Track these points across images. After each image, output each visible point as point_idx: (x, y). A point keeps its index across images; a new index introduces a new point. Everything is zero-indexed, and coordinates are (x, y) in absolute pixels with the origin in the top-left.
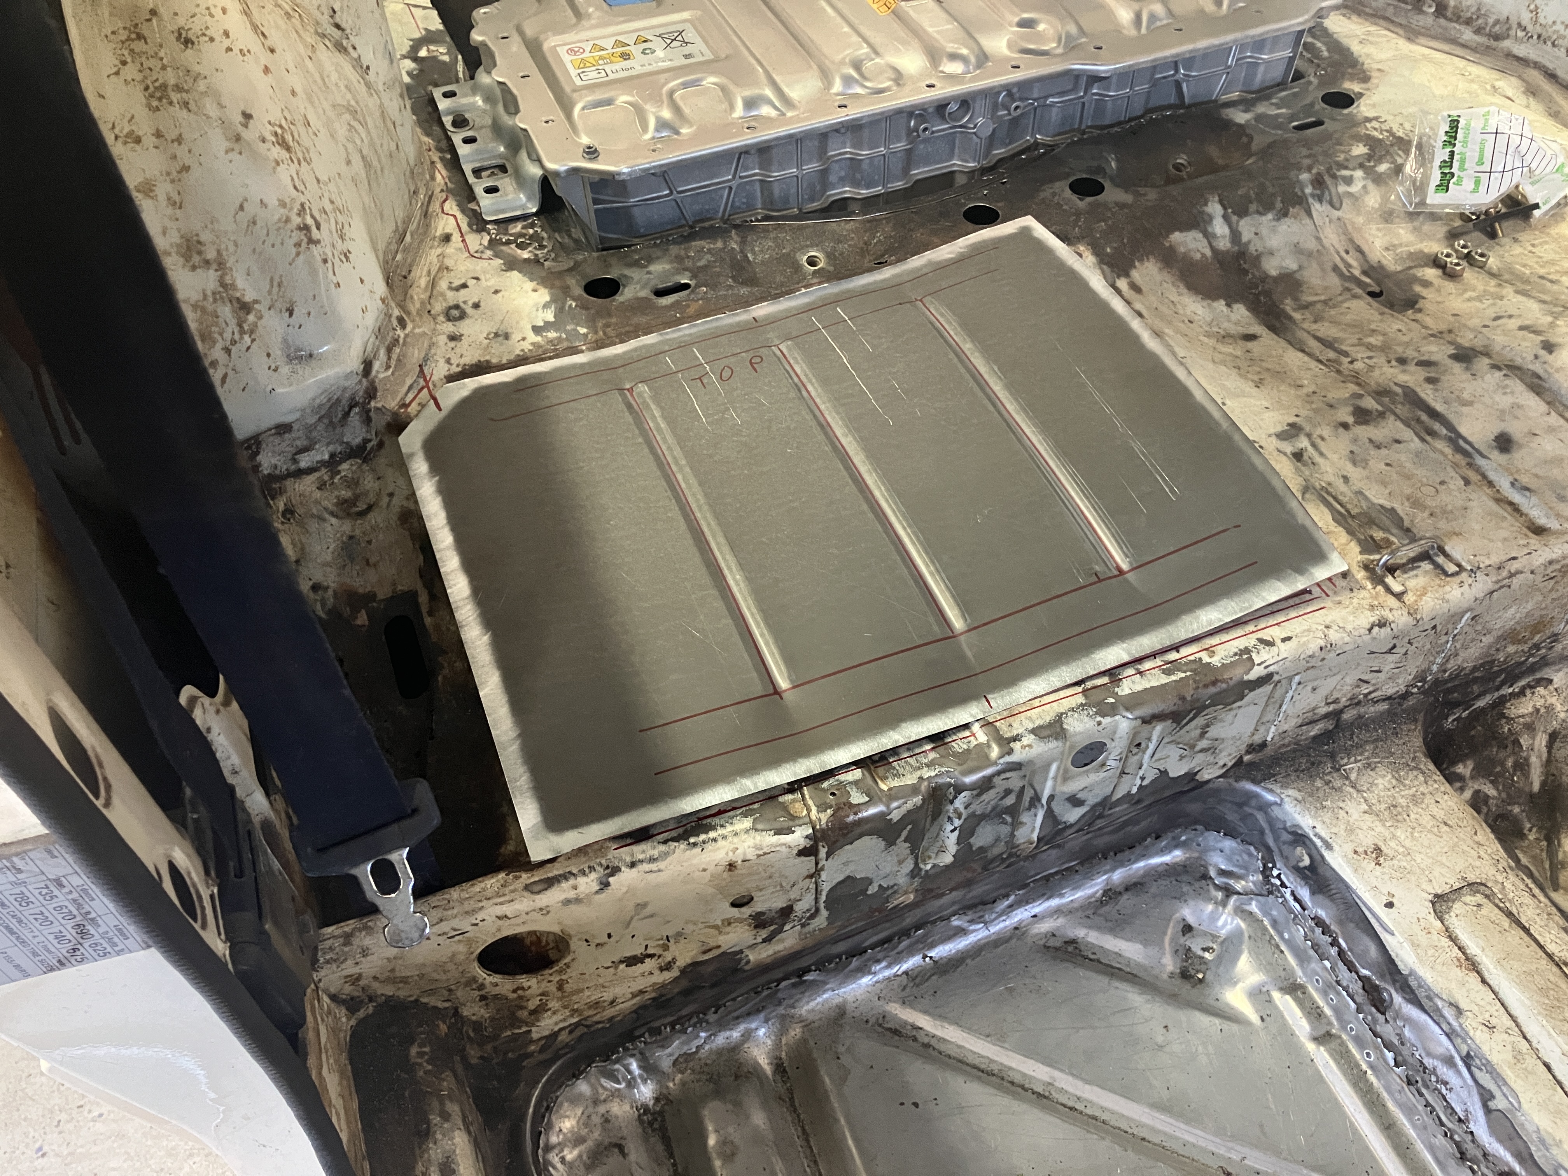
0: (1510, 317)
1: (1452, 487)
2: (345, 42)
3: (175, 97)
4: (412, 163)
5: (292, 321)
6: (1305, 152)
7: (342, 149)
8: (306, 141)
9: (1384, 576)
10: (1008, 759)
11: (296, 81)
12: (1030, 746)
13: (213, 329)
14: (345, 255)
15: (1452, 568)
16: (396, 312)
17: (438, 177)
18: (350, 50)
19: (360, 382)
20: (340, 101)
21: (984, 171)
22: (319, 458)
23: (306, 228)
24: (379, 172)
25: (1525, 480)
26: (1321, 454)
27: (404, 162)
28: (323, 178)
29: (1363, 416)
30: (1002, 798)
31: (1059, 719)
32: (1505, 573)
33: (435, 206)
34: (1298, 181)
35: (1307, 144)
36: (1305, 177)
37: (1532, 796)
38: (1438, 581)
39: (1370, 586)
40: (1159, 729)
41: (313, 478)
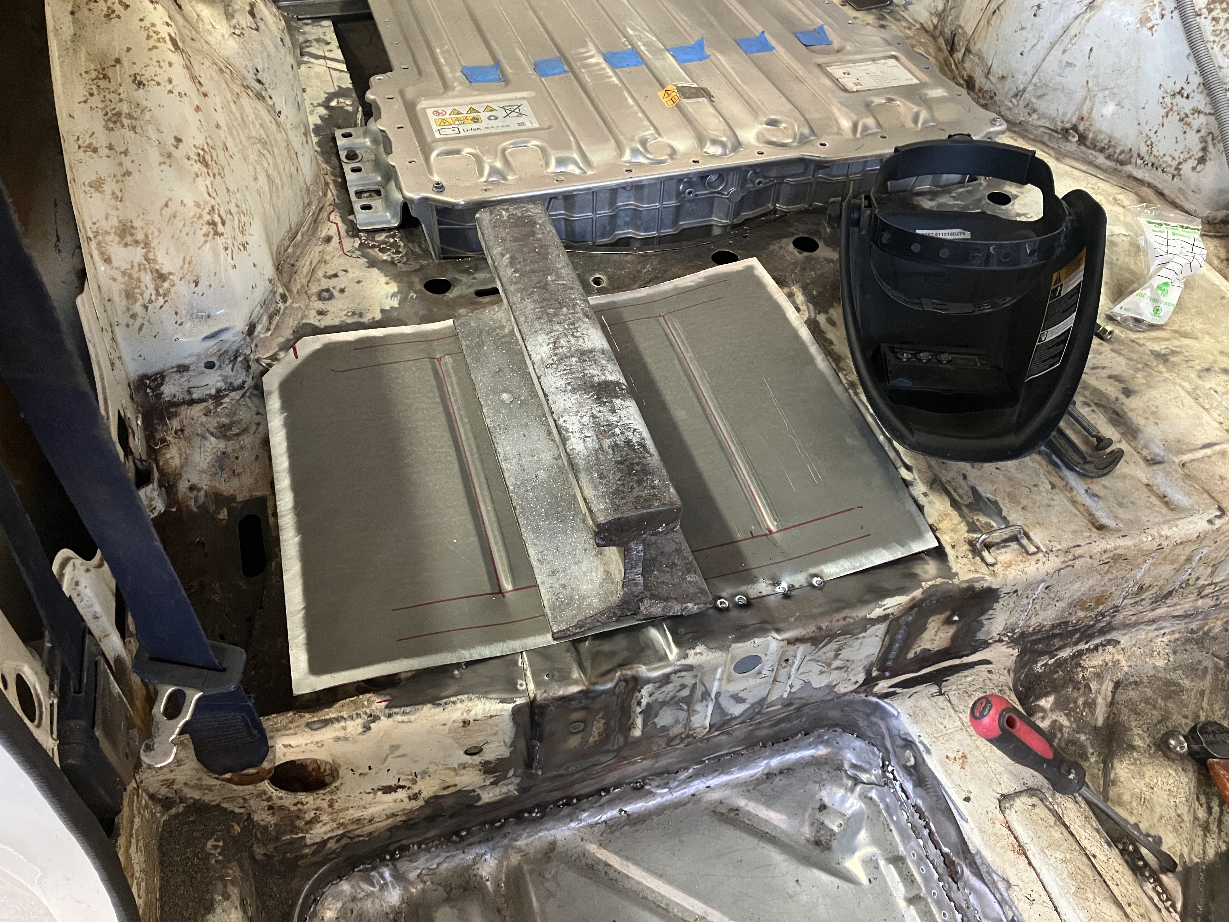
0: (1104, 368)
1: (1042, 489)
2: (264, 93)
3: (126, 122)
4: (309, 183)
5: (196, 289)
7: (251, 168)
8: (223, 161)
9: (982, 550)
10: (683, 662)
11: (221, 118)
12: (701, 654)
13: (136, 290)
14: (244, 245)
15: (1032, 549)
16: (281, 290)
17: (329, 194)
18: (268, 99)
19: (245, 338)
20: (254, 134)
21: (734, 226)
22: (208, 392)
23: (213, 224)
24: (280, 188)
25: (1097, 489)
27: (302, 182)
28: (233, 188)
30: (679, 691)
32: (1070, 557)
33: (324, 215)
37: (1096, 728)
38: (1020, 558)
39: (970, 556)
40: (801, 649)
41: (202, 406)
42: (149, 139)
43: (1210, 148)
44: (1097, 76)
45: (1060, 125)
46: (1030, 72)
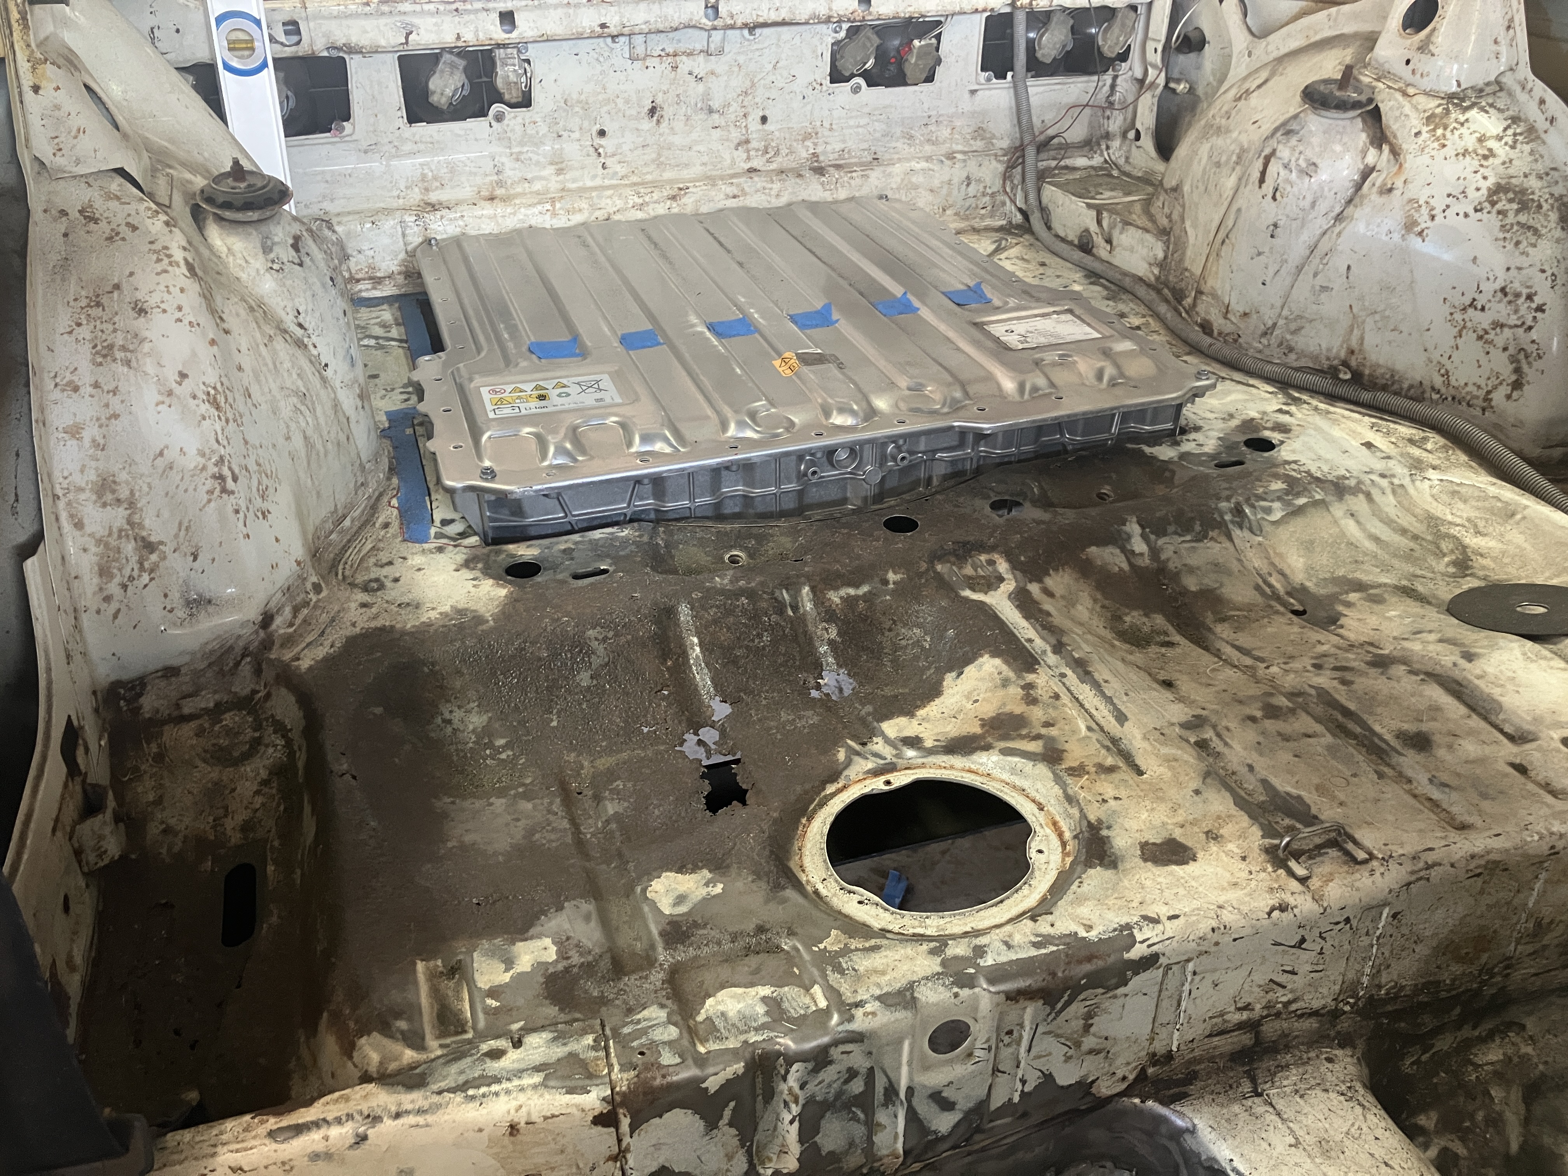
0: (1430, 632)
1: (1364, 780)
2: (306, 340)
3: (119, 355)
4: (364, 459)
5: (196, 565)
6: (1225, 485)
7: (282, 426)
8: (242, 407)
9: (1288, 859)
10: (849, 1028)
11: (245, 360)
12: (874, 1014)
13: (114, 564)
14: (263, 513)
15: (1361, 855)
16: (314, 579)
18: (311, 347)
19: (257, 632)
20: (288, 384)
22: (203, 705)
23: (221, 478)
24: (322, 455)
25: (1444, 777)
26: (1226, 744)
27: (353, 454)
28: (253, 439)
29: (1272, 712)
31: (911, 986)
32: (1421, 865)
34: (1217, 509)
35: (1228, 479)
36: (1224, 505)
37: (1507, 1157)
38: (1346, 868)
39: (1270, 869)
40: (1030, 1011)
41: (193, 724)
42: (146, 374)
43: (1525, 367)
44: (1361, 298)
45: (1326, 364)
46: (1278, 303)
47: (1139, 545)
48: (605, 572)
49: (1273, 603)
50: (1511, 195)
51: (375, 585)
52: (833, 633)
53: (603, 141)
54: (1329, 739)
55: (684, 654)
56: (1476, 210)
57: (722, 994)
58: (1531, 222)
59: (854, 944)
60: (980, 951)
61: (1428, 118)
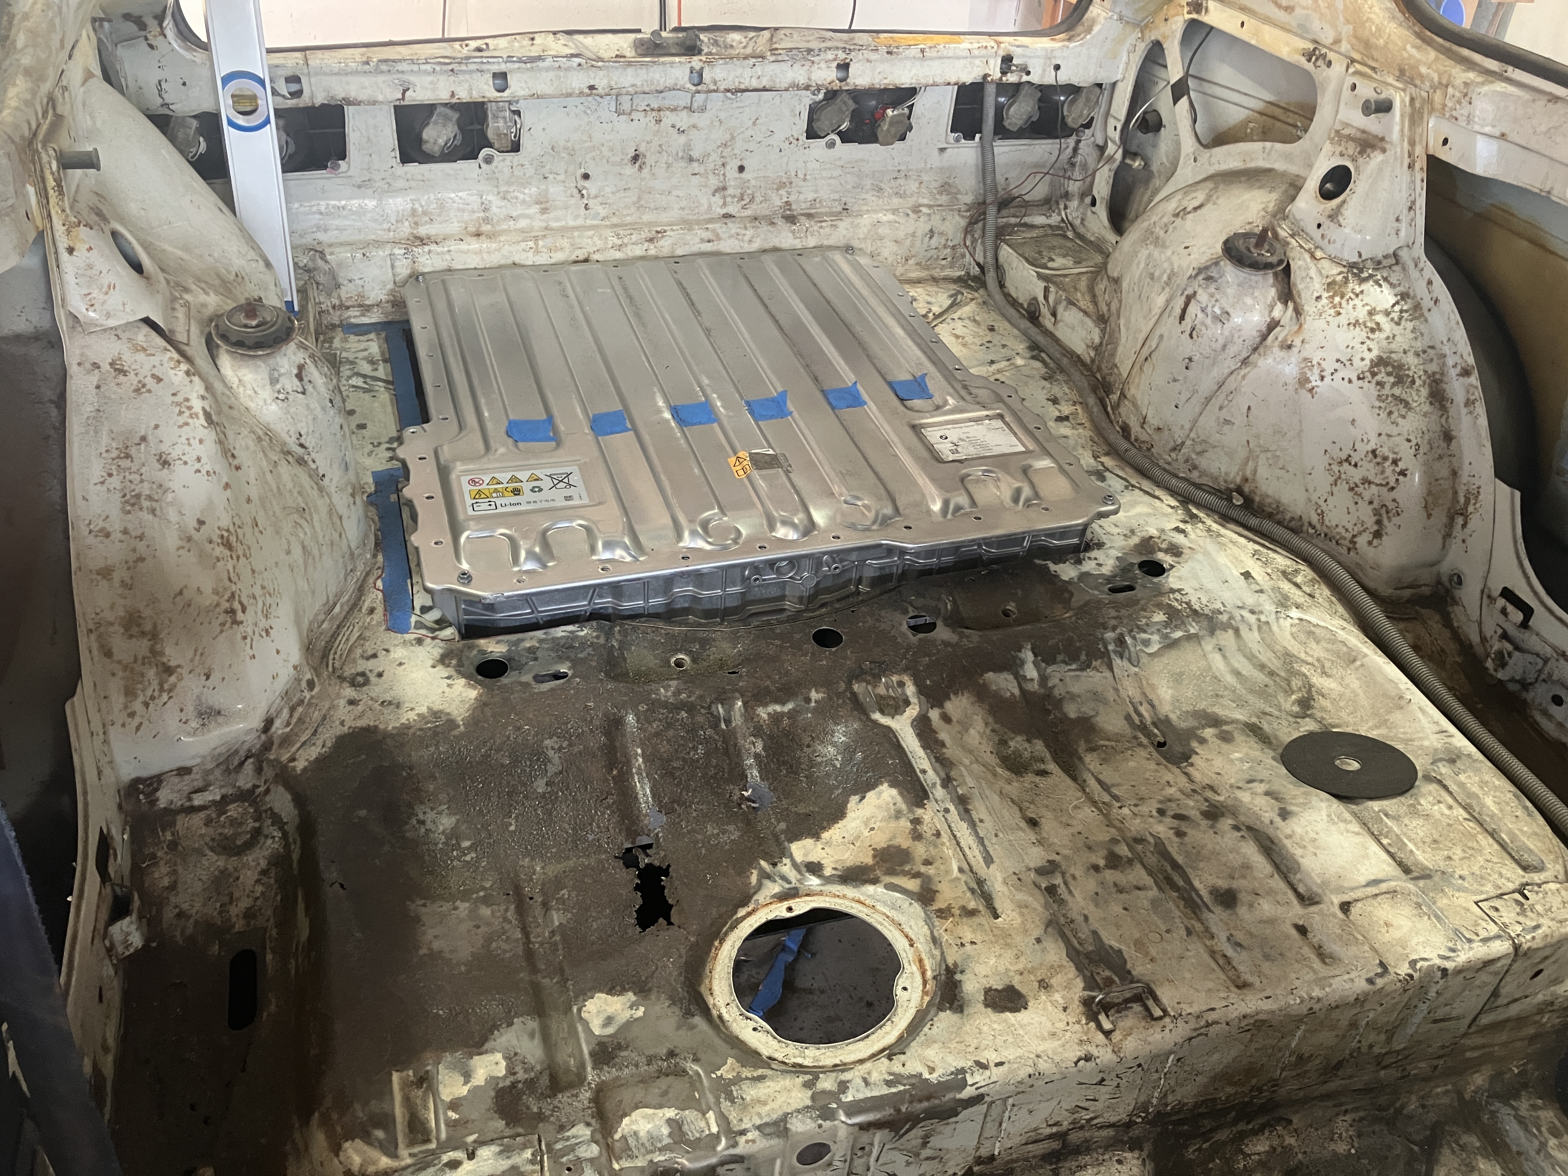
0: (1261, 781)
1: (1175, 936)
2: (306, 457)
3: (146, 504)
4: (354, 547)
5: (208, 683)
6: (1113, 613)
7: (284, 542)
8: (250, 540)
9: (1099, 1013)
10: (733, 1151)
11: (254, 492)
12: (754, 1141)
13: (138, 686)
14: (267, 631)
15: (1158, 1012)
16: (308, 676)
18: (310, 462)
19: (259, 737)
20: (290, 503)
22: (210, 798)
23: (232, 612)
24: (317, 558)
25: (1240, 936)
26: (1070, 892)
27: (345, 549)
28: (259, 568)
29: (1114, 861)
31: (785, 1118)
32: (1203, 1023)
33: (371, 580)
34: (1102, 639)
35: (1117, 606)
36: (1110, 635)
38: (1143, 1023)
39: (1084, 1021)
40: (879, 1136)
41: (202, 815)
42: (169, 522)
43: (1385, 521)
44: (1258, 437)
45: (1223, 486)
46: (1187, 426)
47: (1030, 671)
48: (564, 676)
49: (1140, 735)
50: (1390, 369)
51: (360, 679)
52: (759, 747)
53: (586, 184)
54: (1154, 892)
55: (628, 763)
56: (1359, 378)
57: (637, 1114)
58: (1404, 396)
59: (746, 1073)
60: (843, 1086)
61: (1329, 284)
